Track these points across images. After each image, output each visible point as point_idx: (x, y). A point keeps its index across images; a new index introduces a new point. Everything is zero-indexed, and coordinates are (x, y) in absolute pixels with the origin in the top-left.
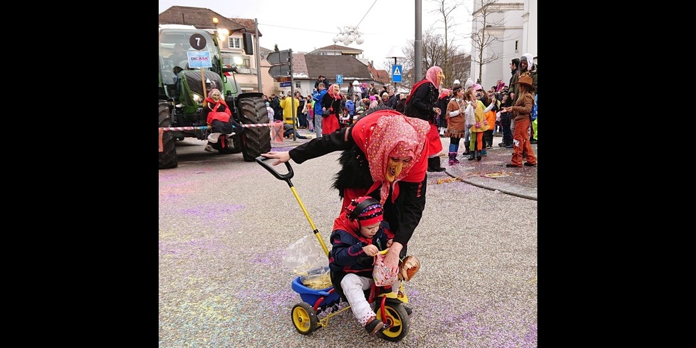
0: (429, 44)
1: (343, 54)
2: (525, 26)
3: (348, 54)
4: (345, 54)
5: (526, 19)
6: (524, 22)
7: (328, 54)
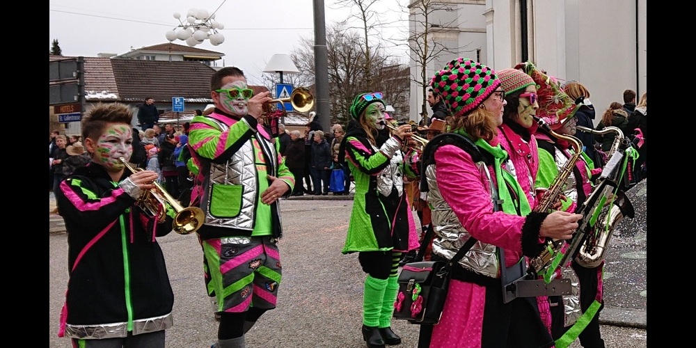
0: (340, 48)
1: (185, 59)
2: (489, 28)
3: (196, 59)
4: (191, 59)
5: (489, 19)
6: (487, 23)
7: (158, 59)
